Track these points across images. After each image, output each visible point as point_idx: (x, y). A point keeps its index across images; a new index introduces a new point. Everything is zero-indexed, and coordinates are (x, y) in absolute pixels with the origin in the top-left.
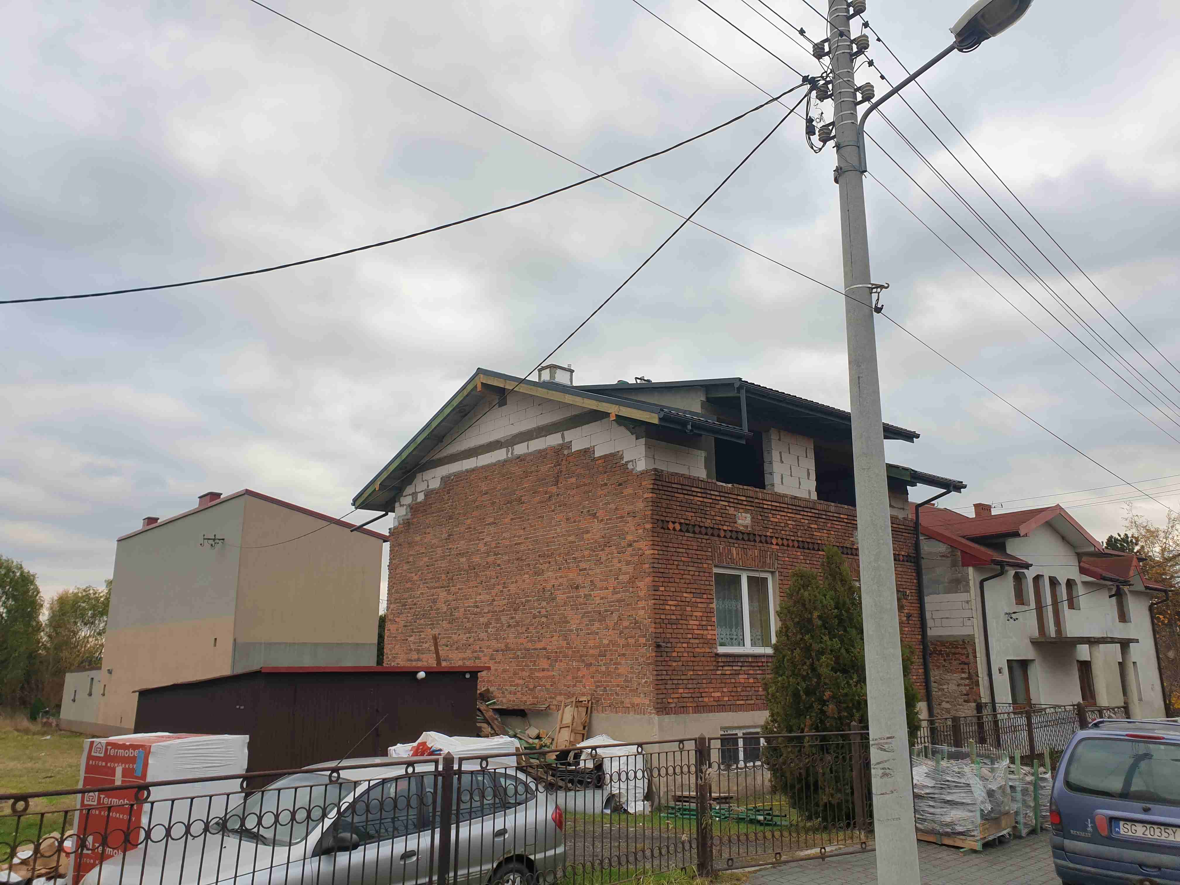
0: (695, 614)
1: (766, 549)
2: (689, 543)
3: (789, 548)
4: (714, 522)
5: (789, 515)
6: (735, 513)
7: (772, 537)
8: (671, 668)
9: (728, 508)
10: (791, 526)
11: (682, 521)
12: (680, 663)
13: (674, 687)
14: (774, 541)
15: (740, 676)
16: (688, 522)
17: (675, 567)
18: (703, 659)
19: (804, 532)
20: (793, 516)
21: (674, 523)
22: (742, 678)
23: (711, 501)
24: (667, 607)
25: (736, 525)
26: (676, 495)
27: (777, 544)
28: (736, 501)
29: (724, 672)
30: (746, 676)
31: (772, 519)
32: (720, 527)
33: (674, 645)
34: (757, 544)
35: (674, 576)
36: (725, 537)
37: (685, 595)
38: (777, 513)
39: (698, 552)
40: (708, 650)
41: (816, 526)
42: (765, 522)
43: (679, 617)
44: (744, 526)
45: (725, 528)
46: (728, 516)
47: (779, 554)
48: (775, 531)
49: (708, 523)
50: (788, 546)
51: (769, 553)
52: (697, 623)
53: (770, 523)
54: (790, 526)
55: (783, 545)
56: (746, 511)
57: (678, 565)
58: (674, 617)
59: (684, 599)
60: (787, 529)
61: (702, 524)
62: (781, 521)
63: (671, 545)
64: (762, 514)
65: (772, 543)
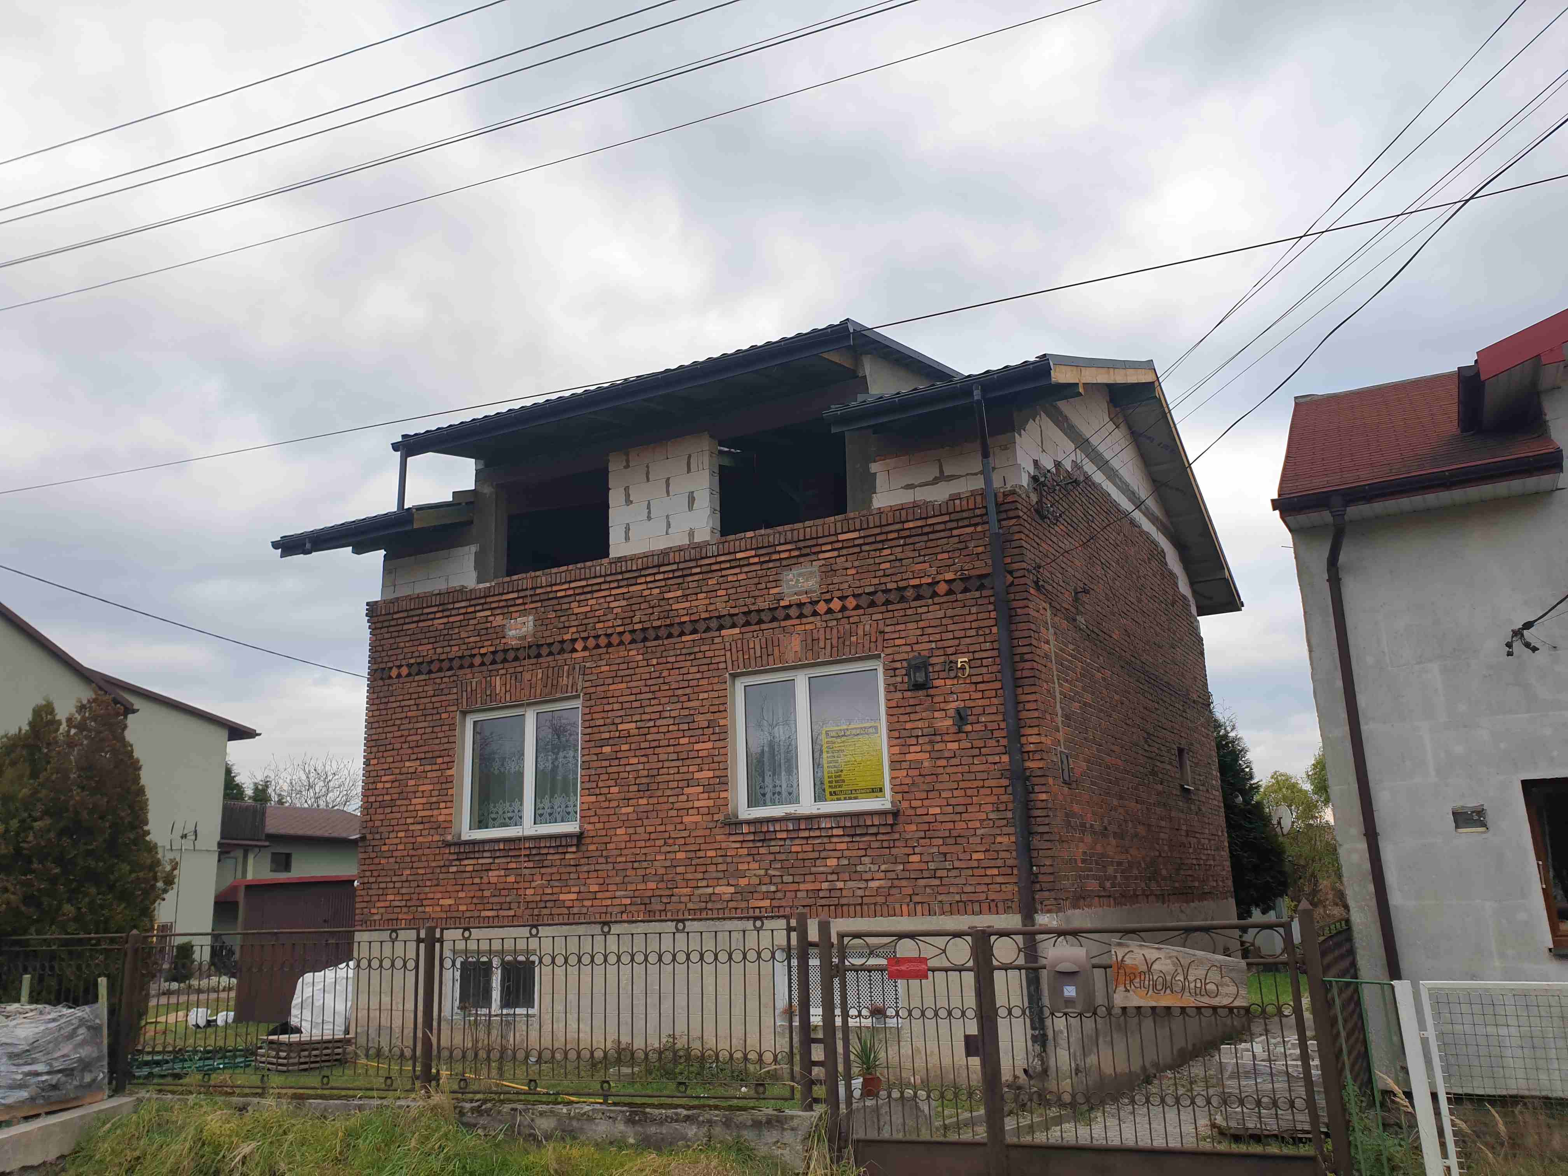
0: (421, 788)
1: (560, 663)
2: (421, 689)
3: (610, 650)
4: (464, 647)
5: (614, 592)
6: (505, 622)
7: (574, 641)
8: (380, 867)
9: (490, 619)
10: (619, 610)
11: (412, 661)
12: (392, 860)
13: (380, 892)
14: (579, 646)
15: (490, 873)
16: (420, 660)
17: (396, 728)
18: (427, 851)
19: (650, 611)
20: (625, 590)
21: (399, 667)
22: (493, 876)
23: (462, 617)
24: (380, 786)
25: (503, 641)
26: (405, 627)
27: (585, 648)
28: (502, 604)
29: (462, 868)
30: (502, 873)
31: (576, 611)
32: (474, 652)
33: (385, 835)
34: (541, 660)
35: (393, 741)
36: (483, 664)
37: (407, 764)
38: (589, 596)
39: (434, 699)
40: (436, 838)
41: (679, 593)
42: (562, 619)
43: (395, 796)
44: (520, 639)
45: (483, 651)
46: (490, 631)
47: (588, 665)
48: (581, 628)
49: (455, 651)
50: (609, 645)
51: (566, 668)
52: (424, 800)
53: (574, 617)
54: (615, 611)
55: (597, 646)
56: (524, 613)
57: (399, 726)
58: (387, 798)
59: (404, 770)
60: (610, 616)
61: (443, 657)
62: (597, 607)
63: (392, 699)
64: (558, 607)
65: (574, 650)
